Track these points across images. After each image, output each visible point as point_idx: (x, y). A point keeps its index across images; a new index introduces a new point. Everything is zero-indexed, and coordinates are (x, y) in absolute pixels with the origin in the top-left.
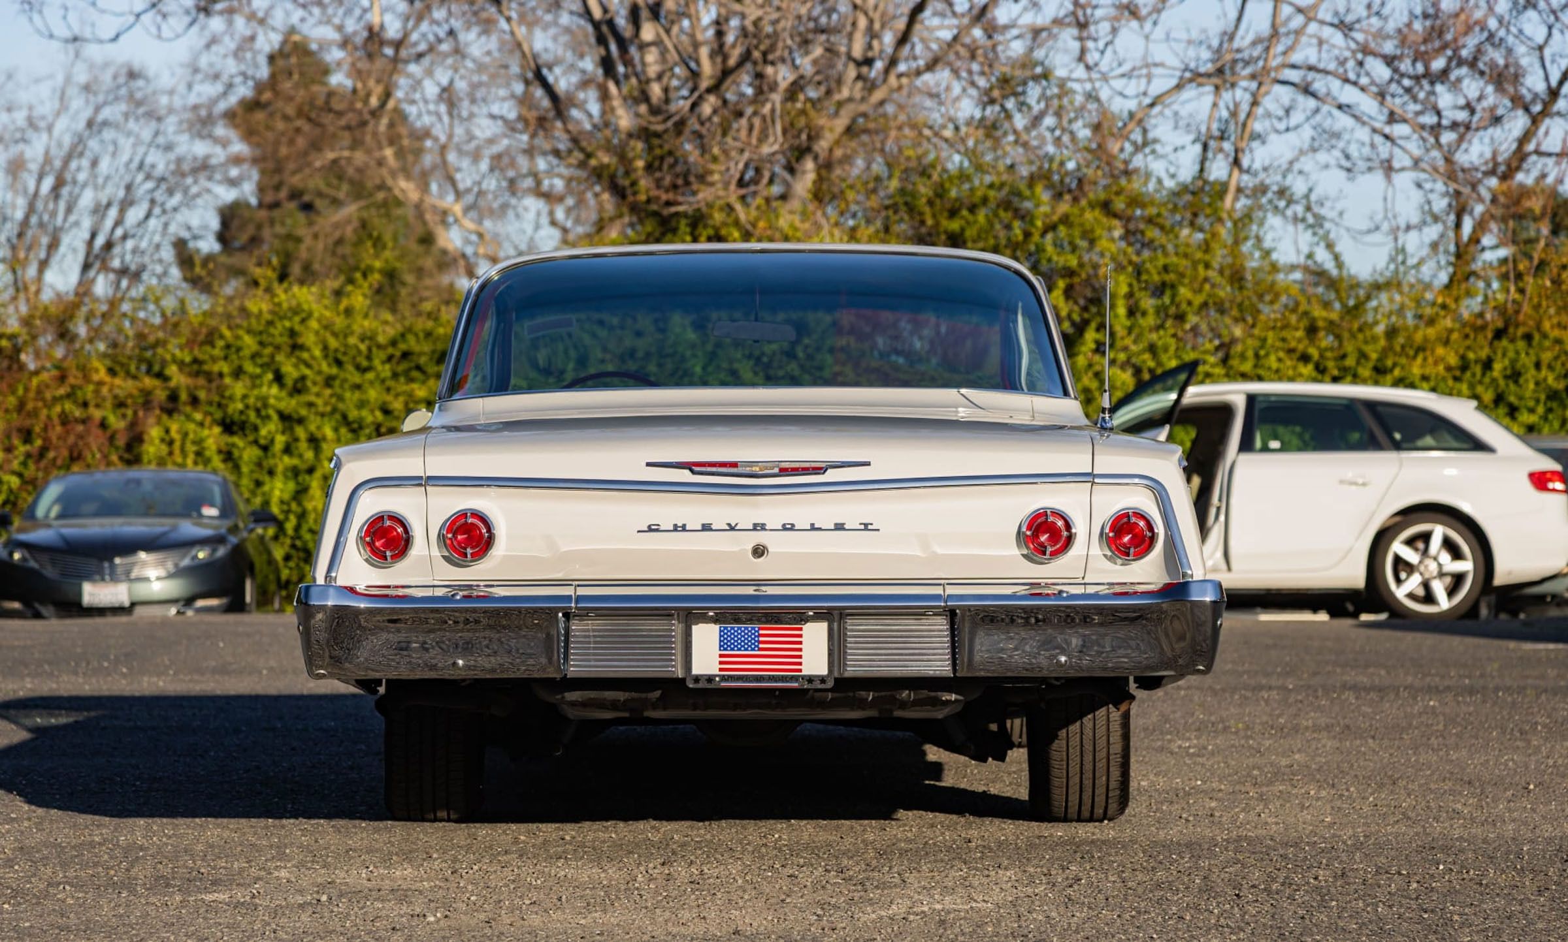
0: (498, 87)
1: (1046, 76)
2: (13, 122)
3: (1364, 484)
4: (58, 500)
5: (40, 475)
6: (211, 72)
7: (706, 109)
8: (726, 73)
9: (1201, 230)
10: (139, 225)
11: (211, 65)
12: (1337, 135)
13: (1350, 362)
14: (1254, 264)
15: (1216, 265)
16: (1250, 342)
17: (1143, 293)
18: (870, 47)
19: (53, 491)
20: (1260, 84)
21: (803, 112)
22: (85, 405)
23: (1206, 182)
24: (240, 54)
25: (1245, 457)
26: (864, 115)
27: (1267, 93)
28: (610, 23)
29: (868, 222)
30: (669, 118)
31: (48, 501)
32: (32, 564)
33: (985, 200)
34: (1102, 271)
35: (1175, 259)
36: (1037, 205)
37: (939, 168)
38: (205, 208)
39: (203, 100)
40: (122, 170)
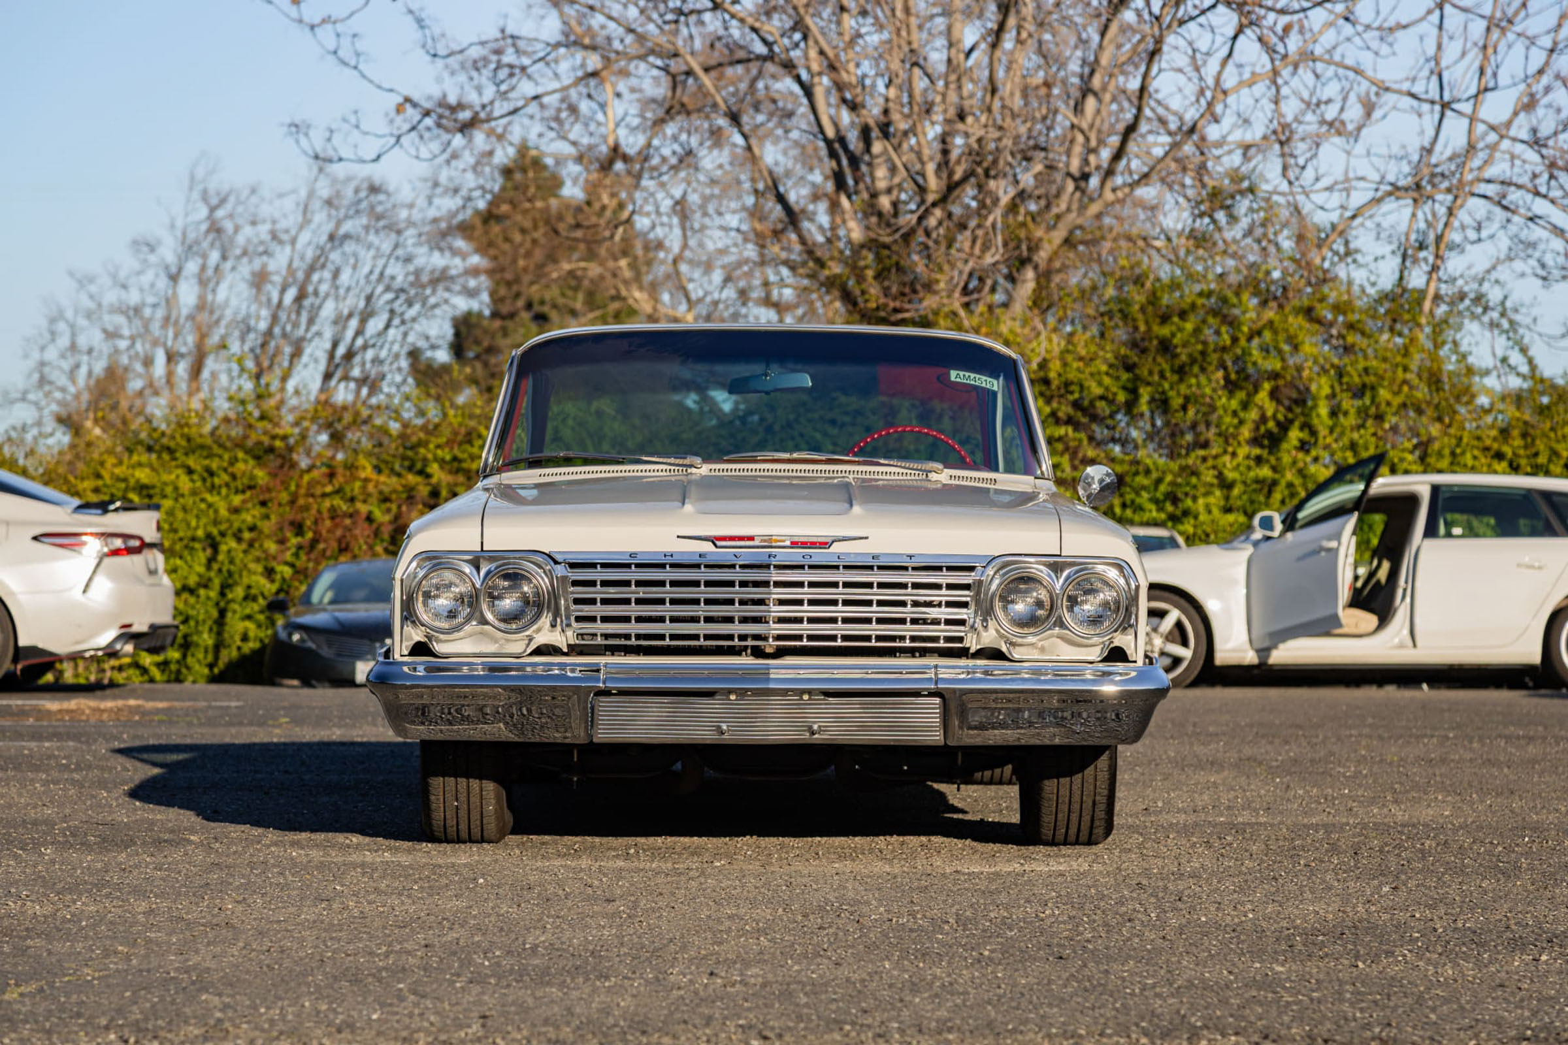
0: (730, 199)
1: (1251, 190)
2: (257, 235)
3: (1540, 568)
4: (332, 587)
5: (311, 565)
6: (451, 186)
7: (932, 222)
8: (952, 188)
9: (1400, 335)
10: (379, 334)
11: (451, 179)
12: (1533, 245)
13: (1542, 460)
14: (1451, 367)
15: (1414, 366)
16: (1446, 439)
17: (1345, 395)
18: (1086, 162)
19: (327, 578)
20: (1456, 197)
21: (1023, 225)
22: (352, 500)
23: (1405, 290)
24: (479, 169)
25: (1429, 543)
26: (1081, 227)
27: (1461, 206)
28: (842, 140)
29: (1085, 328)
30: (897, 230)
31: (322, 590)
32: (310, 644)
33: (1193, 306)
34: (1306, 374)
35: (1375, 363)
36: (1244, 313)
37: (1152, 277)
38: (443, 318)
39: (443, 212)
40: (362, 282)
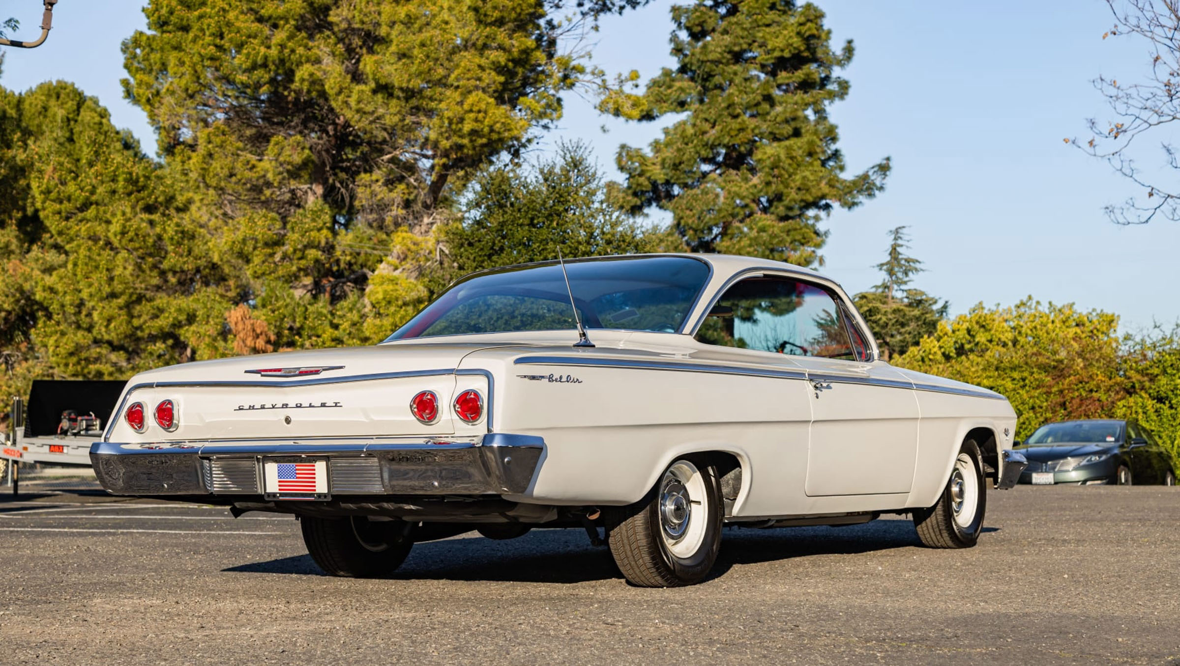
19: (1042, 431)
31: (1038, 436)
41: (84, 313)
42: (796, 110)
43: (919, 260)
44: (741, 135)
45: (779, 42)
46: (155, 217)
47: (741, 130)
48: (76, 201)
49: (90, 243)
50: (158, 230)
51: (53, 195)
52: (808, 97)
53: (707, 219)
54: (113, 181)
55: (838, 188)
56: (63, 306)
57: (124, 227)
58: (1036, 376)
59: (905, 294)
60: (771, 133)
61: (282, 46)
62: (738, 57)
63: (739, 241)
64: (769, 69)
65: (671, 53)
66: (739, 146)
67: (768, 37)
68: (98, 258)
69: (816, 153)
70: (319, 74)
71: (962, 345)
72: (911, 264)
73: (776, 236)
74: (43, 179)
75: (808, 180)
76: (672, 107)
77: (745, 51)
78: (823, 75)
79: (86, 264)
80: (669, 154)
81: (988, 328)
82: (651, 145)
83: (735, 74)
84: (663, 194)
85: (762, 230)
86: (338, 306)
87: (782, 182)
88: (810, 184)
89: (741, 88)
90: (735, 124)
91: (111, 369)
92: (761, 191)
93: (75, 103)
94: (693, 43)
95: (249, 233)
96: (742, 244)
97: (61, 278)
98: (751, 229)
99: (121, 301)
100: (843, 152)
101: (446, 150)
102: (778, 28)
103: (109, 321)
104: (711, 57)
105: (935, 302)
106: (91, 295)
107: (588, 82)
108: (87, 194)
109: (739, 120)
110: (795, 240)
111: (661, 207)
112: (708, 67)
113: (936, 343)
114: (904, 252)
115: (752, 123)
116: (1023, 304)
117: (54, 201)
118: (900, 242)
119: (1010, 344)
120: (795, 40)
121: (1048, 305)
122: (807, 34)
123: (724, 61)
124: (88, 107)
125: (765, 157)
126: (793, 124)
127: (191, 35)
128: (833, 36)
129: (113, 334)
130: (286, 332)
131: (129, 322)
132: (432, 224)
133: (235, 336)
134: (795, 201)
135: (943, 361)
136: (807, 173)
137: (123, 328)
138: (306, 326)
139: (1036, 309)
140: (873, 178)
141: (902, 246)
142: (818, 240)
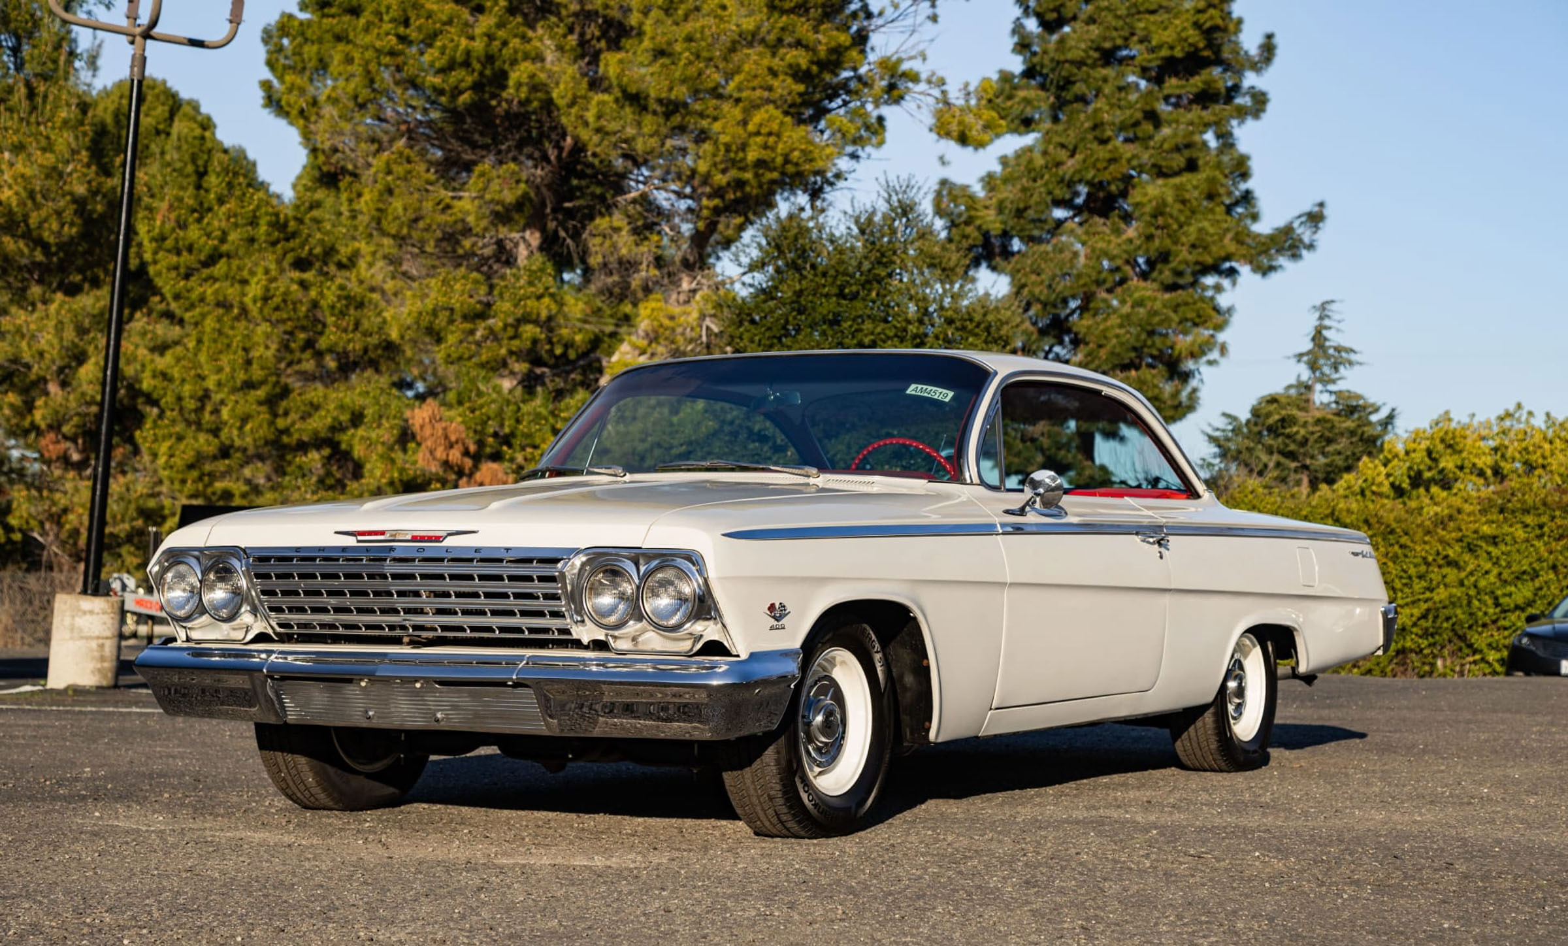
41: (209, 408)
42: (1192, 133)
43: (1355, 348)
44: (1112, 168)
45: (1168, 36)
46: (309, 276)
47: (1113, 160)
48: (200, 251)
49: (221, 311)
50: (313, 293)
51: (169, 243)
52: (1207, 115)
53: (1060, 288)
54: (251, 224)
55: (1249, 246)
56: (180, 399)
57: (267, 289)
58: (1559, 521)
59: (1333, 398)
60: (1154, 165)
61: (490, 37)
62: (1108, 57)
63: (1105, 320)
64: (1153, 74)
65: (1014, 51)
66: (1109, 183)
67: (1153, 28)
68: (231, 333)
69: (1219, 195)
70: (543, 76)
71: (1419, 473)
72: (1344, 354)
73: (1156, 313)
74: (154, 219)
75: (1207, 234)
76: (1013, 126)
77: (1118, 48)
78: (1230, 84)
79: (215, 341)
80: (1009, 193)
81: (1458, 448)
82: (982, 180)
83: (1105, 80)
84: (997, 250)
85: (1139, 303)
86: (562, 405)
87: (1169, 236)
88: (1209, 239)
89: (1114, 101)
90: (1102, 153)
91: (245, 488)
92: (1139, 248)
93: (167, 108)
94: (1046, 35)
95: (442, 300)
96: (1109, 323)
97: (178, 360)
98: (1123, 302)
99: (261, 393)
100: (1258, 193)
101: (720, 188)
102: (1166, 16)
103: (245, 420)
104: (1070, 56)
105: (1377, 410)
106: (219, 384)
107: (921, 93)
108: (216, 242)
109: (1110, 146)
110: (1187, 320)
111: (993, 268)
112: (1067, 68)
113: (1382, 468)
114: (1334, 337)
115: (1129, 150)
116: (1509, 415)
117: (169, 251)
118: (1327, 322)
119: (1489, 472)
120: (1191, 32)
121: (1544, 418)
122: (1208, 25)
123: (1089, 61)
124: (185, 115)
125: (1145, 200)
126: (1187, 153)
127: (362, 21)
128: (1245, 27)
129: (249, 440)
130: (491, 440)
131: (272, 423)
132: (694, 291)
133: (419, 444)
134: (1187, 263)
135: (1392, 495)
136: (1206, 224)
137: (264, 432)
138: (518, 433)
139: (1527, 422)
140: (1299, 231)
141: (1329, 328)
142: (1218, 319)
